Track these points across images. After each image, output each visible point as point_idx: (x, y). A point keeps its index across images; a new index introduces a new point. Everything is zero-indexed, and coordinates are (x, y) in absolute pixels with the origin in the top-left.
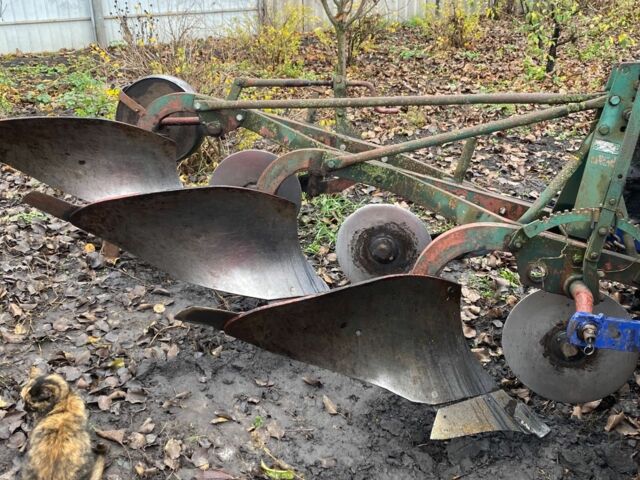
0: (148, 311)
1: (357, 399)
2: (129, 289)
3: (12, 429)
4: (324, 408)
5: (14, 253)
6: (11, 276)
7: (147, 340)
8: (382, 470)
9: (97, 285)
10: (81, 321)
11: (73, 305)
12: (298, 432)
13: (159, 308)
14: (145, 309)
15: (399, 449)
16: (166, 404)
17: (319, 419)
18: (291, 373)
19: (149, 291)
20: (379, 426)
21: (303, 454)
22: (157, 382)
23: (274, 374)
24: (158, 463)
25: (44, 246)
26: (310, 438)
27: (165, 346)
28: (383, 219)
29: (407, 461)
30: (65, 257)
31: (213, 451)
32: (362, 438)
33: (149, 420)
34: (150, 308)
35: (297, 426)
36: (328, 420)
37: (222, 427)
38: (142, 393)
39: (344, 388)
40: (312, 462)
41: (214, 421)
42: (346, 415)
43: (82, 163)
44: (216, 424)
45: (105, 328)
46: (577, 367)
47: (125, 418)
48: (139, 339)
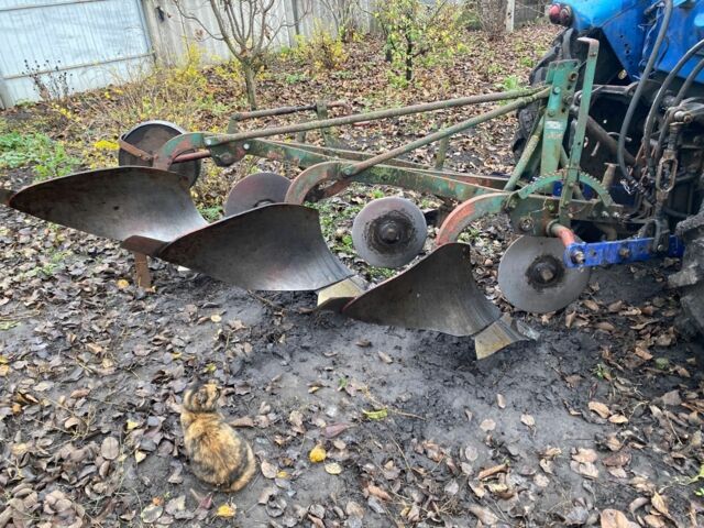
0: (207, 323)
1: (400, 349)
2: (181, 309)
3: (157, 442)
4: (381, 359)
5: (56, 303)
6: (69, 322)
7: (221, 345)
8: (444, 392)
9: (152, 312)
10: (157, 343)
11: (140, 333)
12: (373, 382)
13: (216, 318)
14: (204, 322)
15: (449, 374)
16: (268, 389)
17: (383, 369)
18: (346, 343)
19: (200, 307)
20: (426, 363)
21: (385, 397)
22: (250, 374)
23: (333, 346)
24: (289, 432)
25: (83, 290)
26: (384, 384)
27: (239, 346)
28: (386, 210)
29: (459, 381)
30: (106, 295)
31: (322, 413)
32: (418, 374)
33: (264, 403)
34: (209, 320)
35: (370, 378)
36: (388, 368)
37: (318, 393)
38: (246, 385)
39: (388, 342)
40: (394, 400)
41: (310, 391)
42: (400, 360)
43: (116, 208)
44: (313, 392)
45: (182, 344)
46: (552, 286)
47: (242, 408)
48: (215, 346)
